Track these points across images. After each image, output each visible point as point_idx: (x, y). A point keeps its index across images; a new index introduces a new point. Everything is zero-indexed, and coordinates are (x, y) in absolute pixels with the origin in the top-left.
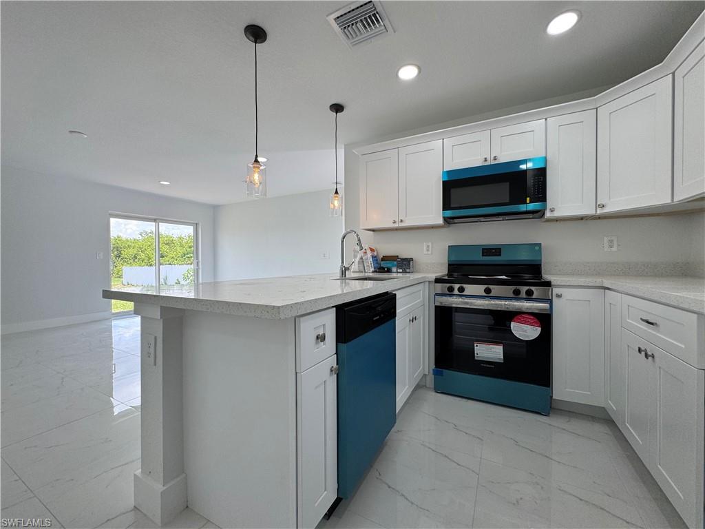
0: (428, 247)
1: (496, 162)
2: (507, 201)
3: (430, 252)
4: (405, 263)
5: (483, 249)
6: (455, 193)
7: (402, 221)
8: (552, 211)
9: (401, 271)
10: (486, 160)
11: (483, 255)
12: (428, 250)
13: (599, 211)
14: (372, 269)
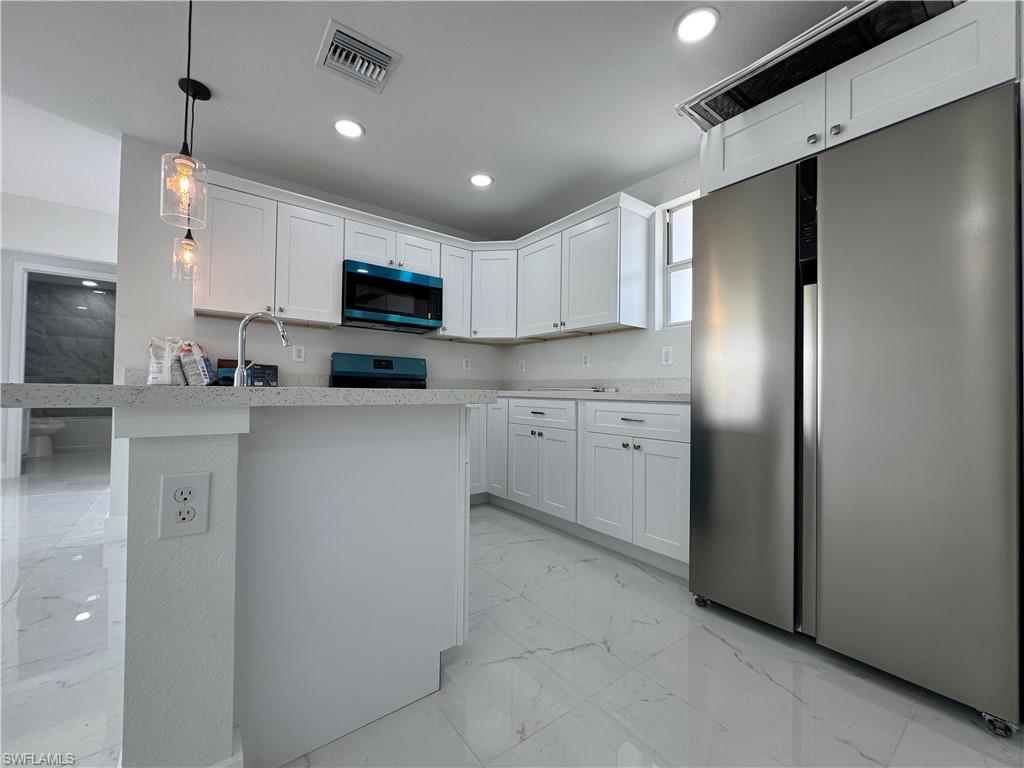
0: (299, 351)
1: (391, 267)
2: (412, 311)
3: (302, 360)
4: (267, 372)
5: (375, 361)
6: (361, 291)
7: (281, 310)
8: (444, 329)
9: (261, 384)
10: (391, 263)
11: (375, 367)
12: (299, 357)
13: (473, 336)
14: (206, 381)
